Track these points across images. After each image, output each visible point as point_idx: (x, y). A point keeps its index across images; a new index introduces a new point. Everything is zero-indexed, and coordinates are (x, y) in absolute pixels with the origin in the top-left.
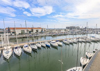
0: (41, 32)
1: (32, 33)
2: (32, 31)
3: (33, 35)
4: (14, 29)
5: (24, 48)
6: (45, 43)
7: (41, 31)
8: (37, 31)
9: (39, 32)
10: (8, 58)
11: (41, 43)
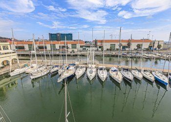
0: (147, 50)
1: (127, 49)
2: (129, 45)
3: (128, 53)
4: (102, 41)
8: (139, 46)
9: (143, 48)
10: (91, 79)
11: (144, 71)
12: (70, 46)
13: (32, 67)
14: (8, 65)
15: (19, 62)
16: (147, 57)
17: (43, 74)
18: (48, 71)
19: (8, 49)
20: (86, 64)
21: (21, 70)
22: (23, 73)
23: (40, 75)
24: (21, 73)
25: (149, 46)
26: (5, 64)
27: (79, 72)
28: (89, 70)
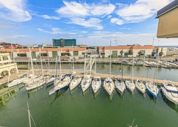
0: (149, 57)
1: (129, 56)
3: (130, 60)
5: (104, 82)
6: (147, 84)
7: (150, 54)
9: (146, 55)
10: (84, 91)
11: (138, 81)
12: (71, 53)
13: (30, 78)
14: (7, 74)
15: (18, 72)
16: (148, 65)
17: (39, 85)
18: (45, 82)
19: (7, 59)
20: (83, 74)
21: (19, 81)
22: (21, 83)
23: (36, 87)
24: (19, 83)
25: (152, 53)
26: (5, 74)
27: (73, 83)
28: (84, 81)
